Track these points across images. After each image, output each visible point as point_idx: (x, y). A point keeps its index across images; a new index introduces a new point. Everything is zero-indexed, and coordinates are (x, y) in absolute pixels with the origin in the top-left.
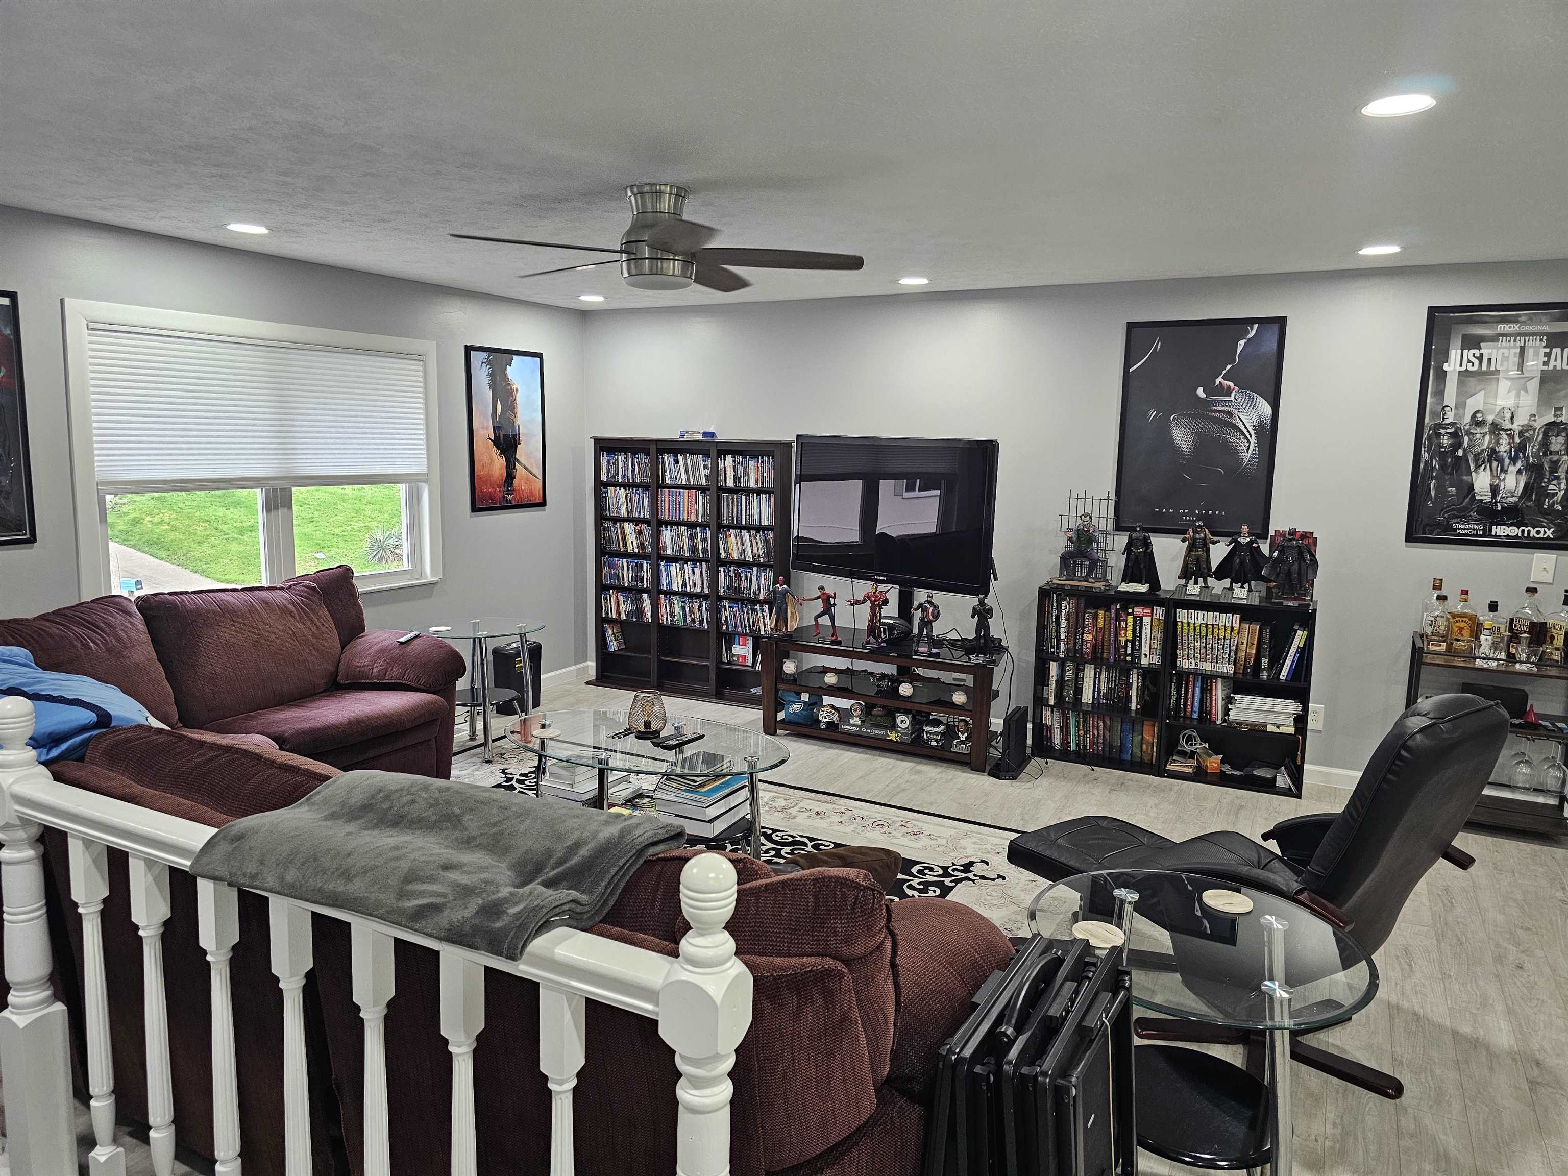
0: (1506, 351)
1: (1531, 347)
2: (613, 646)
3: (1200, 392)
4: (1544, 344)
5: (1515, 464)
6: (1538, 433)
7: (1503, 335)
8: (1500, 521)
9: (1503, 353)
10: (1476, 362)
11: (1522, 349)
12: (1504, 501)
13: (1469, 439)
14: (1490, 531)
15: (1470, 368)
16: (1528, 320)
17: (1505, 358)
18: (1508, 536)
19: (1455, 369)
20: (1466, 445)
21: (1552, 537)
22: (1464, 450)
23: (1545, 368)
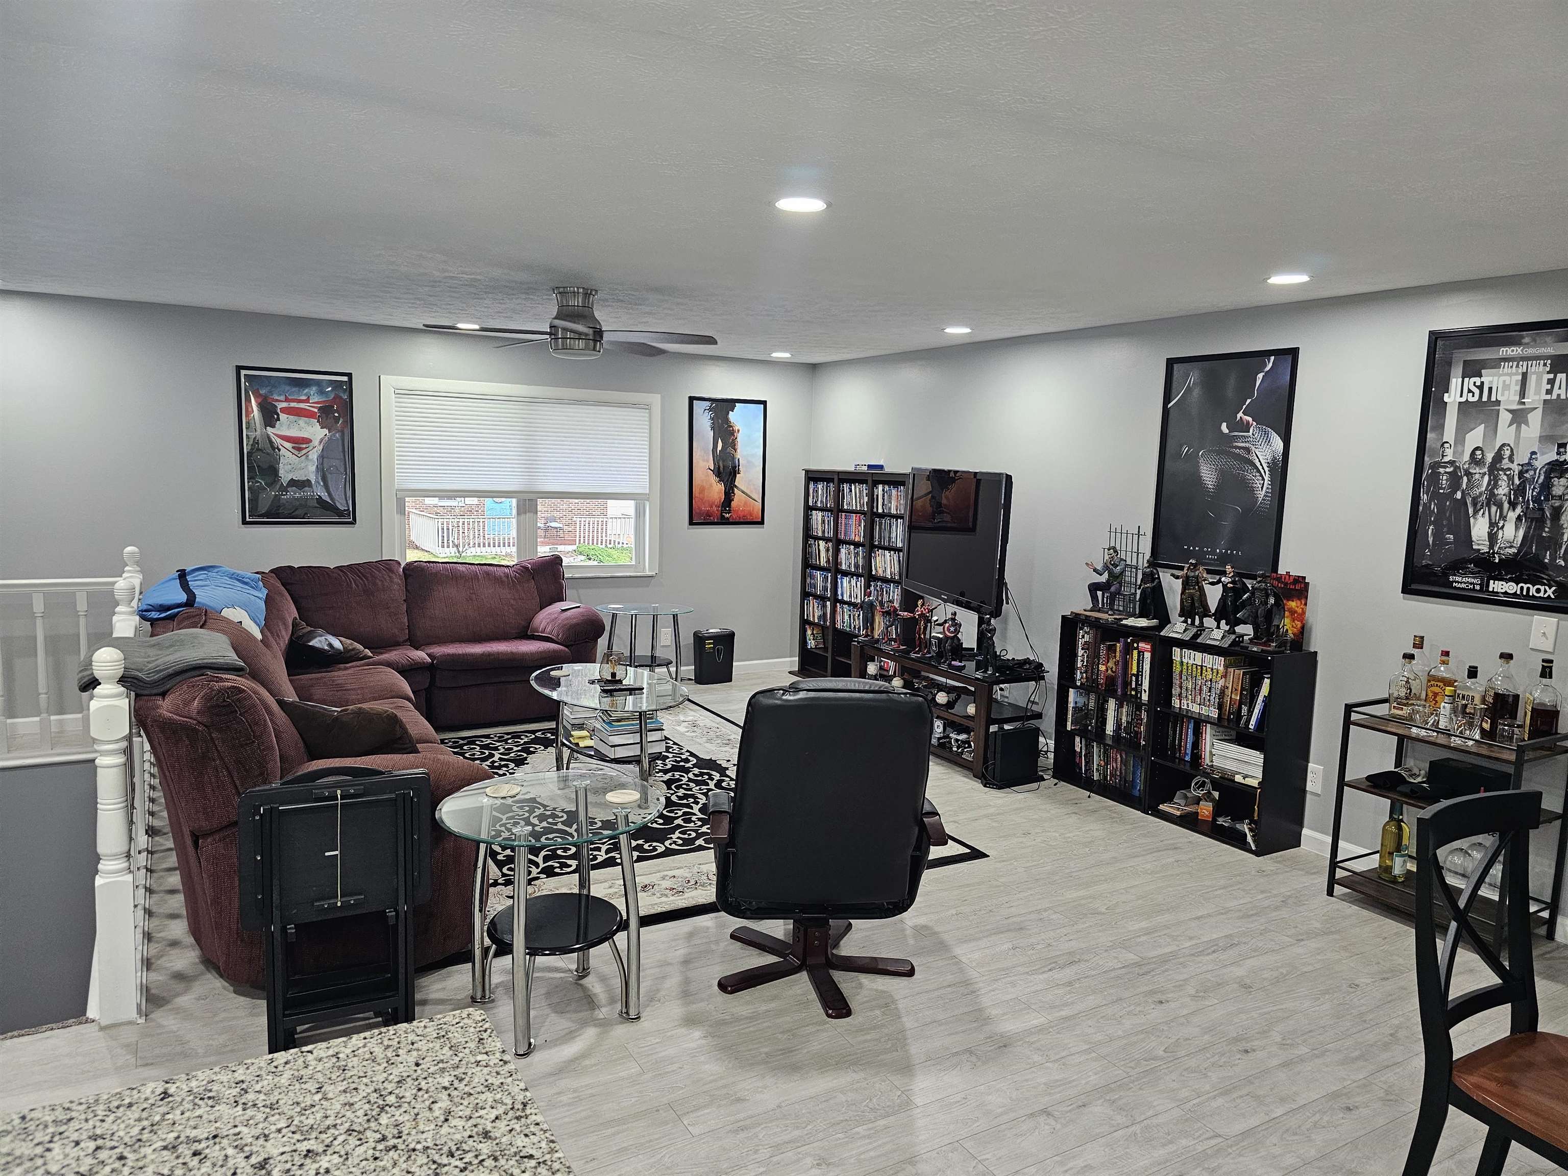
0: (1507, 378)
1: (1534, 373)
2: (811, 644)
3: (1224, 428)
4: (1548, 369)
5: (1514, 510)
6: (1539, 474)
7: (1505, 360)
8: (1498, 575)
9: (1504, 381)
10: (1477, 391)
11: (1525, 376)
12: (1502, 552)
13: (1468, 479)
14: (1488, 586)
15: (1471, 399)
16: (1532, 342)
17: (1506, 387)
18: (1506, 593)
19: (1455, 400)
20: (1464, 486)
21: (1553, 597)
22: (1463, 492)
23: (1548, 397)
